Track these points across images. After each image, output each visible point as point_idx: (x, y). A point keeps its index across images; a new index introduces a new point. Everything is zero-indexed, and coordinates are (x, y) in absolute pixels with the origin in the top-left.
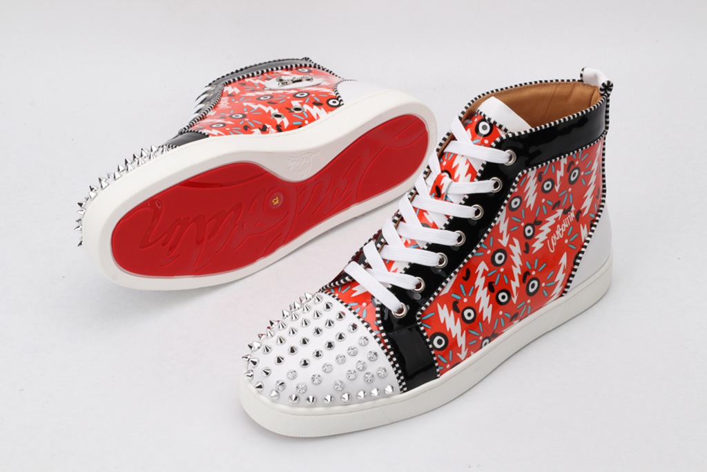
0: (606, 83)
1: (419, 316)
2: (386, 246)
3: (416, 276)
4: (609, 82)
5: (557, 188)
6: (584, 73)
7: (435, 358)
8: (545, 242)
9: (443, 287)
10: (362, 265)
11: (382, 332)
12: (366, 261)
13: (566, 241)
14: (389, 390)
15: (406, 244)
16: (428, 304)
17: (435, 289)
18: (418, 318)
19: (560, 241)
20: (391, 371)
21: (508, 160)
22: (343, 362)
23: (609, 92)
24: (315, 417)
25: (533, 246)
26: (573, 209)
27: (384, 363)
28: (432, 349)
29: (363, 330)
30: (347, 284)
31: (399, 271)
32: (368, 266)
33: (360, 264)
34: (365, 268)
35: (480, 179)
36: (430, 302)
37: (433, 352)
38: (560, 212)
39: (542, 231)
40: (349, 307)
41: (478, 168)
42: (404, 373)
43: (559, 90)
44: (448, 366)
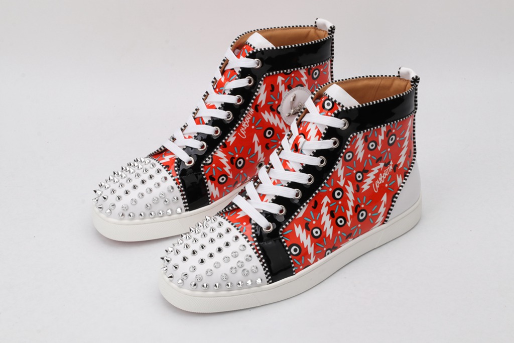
0: (415, 77)
1: (281, 231)
2: (261, 184)
3: (279, 204)
4: (416, 77)
5: (379, 148)
6: (401, 71)
7: (292, 261)
8: (371, 185)
9: (298, 213)
10: (244, 197)
11: (255, 242)
12: (247, 194)
13: (386, 185)
14: (259, 281)
15: (274, 183)
16: (287, 223)
17: (293, 214)
18: (280, 233)
19: (382, 185)
20: (261, 268)
21: (343, 126)
22: (228, 261)
23: (417, 84)
24: (208, 298)
25: (362, 187)
26: (391, 163)
27: (256, 263)
28: (290, 255)
29: (242, 240)
30: (234, 210)
31: (268, 201)
32: (248, 198)
33: (243, 197)
34: (246, 199)
35: (324, 139)
36: (289, 222)
37: (290, 257)
38: (382, 165)
39: (369, 177)
40: (234, 225)
41: (323, 131)
42: (270, 270)
43: (383, 82)
44: (301, 267)
